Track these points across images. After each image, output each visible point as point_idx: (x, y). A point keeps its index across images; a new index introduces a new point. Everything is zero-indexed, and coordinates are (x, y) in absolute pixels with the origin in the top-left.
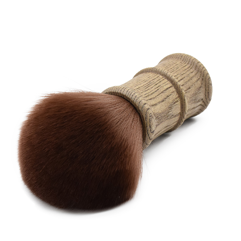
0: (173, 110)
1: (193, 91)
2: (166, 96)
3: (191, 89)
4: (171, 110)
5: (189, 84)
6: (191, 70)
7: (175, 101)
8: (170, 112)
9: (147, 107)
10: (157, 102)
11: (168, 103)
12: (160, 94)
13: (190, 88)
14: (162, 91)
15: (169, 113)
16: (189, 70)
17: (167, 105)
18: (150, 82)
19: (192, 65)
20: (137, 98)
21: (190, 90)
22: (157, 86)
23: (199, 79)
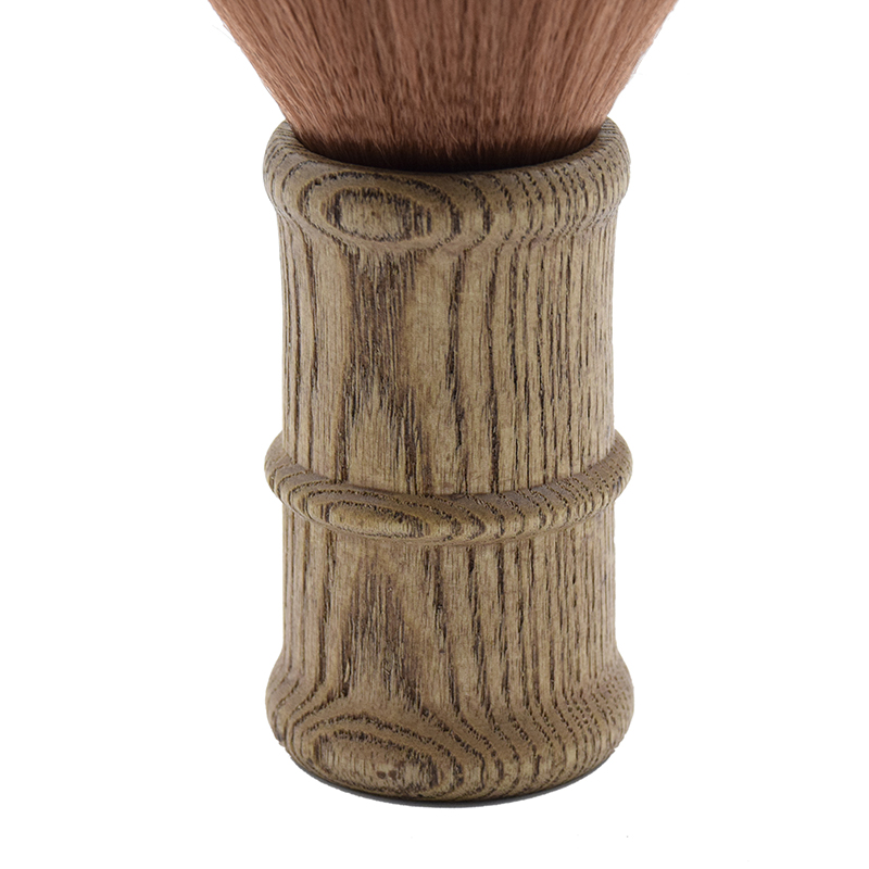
0: (383, 417)
1: (417, 623)
2: (465, 405)
3: (432, 612)
4: (385, 405)
5: (461, 617)
6: (516, 688)
7: (418, 450)
8: (382, 392)
9: (466, 224)
10: (462, 323)
11: (429, 399)
12: (492, 378)
13: (438, 604)
14: (502, 398)
15: (376, 380)
16: (524, 679)
17: (421, 386)
18: (568, 376)
19: (540, 720)
20: (533, 196)
21: (430, 602)
22: (534, 395)
23: (457, 707)
